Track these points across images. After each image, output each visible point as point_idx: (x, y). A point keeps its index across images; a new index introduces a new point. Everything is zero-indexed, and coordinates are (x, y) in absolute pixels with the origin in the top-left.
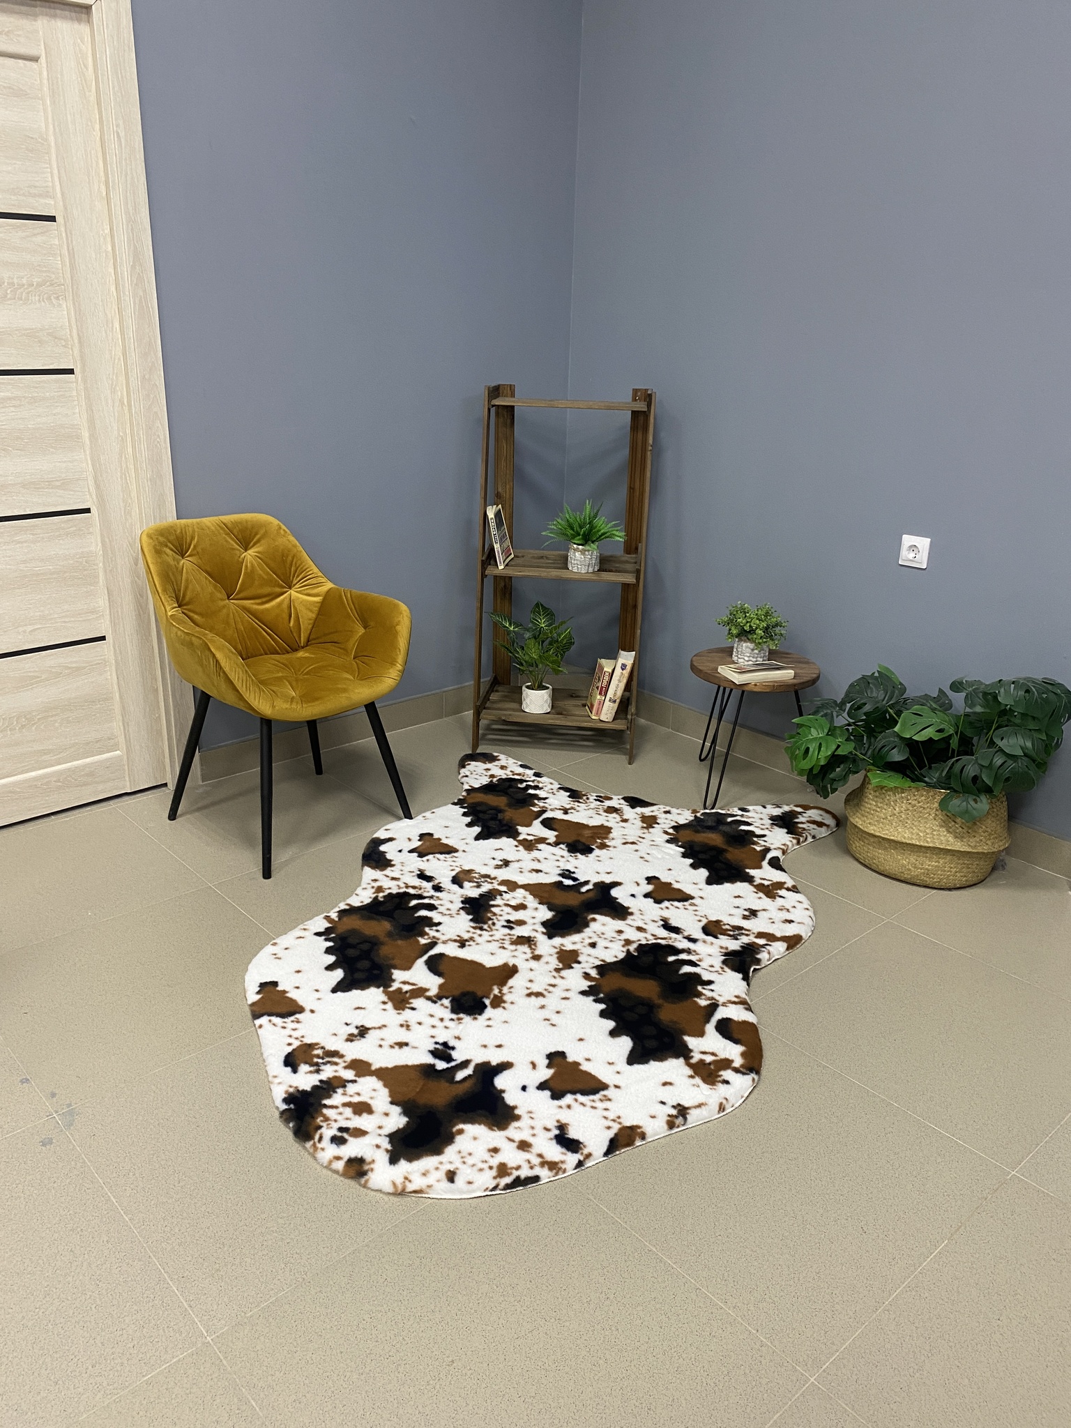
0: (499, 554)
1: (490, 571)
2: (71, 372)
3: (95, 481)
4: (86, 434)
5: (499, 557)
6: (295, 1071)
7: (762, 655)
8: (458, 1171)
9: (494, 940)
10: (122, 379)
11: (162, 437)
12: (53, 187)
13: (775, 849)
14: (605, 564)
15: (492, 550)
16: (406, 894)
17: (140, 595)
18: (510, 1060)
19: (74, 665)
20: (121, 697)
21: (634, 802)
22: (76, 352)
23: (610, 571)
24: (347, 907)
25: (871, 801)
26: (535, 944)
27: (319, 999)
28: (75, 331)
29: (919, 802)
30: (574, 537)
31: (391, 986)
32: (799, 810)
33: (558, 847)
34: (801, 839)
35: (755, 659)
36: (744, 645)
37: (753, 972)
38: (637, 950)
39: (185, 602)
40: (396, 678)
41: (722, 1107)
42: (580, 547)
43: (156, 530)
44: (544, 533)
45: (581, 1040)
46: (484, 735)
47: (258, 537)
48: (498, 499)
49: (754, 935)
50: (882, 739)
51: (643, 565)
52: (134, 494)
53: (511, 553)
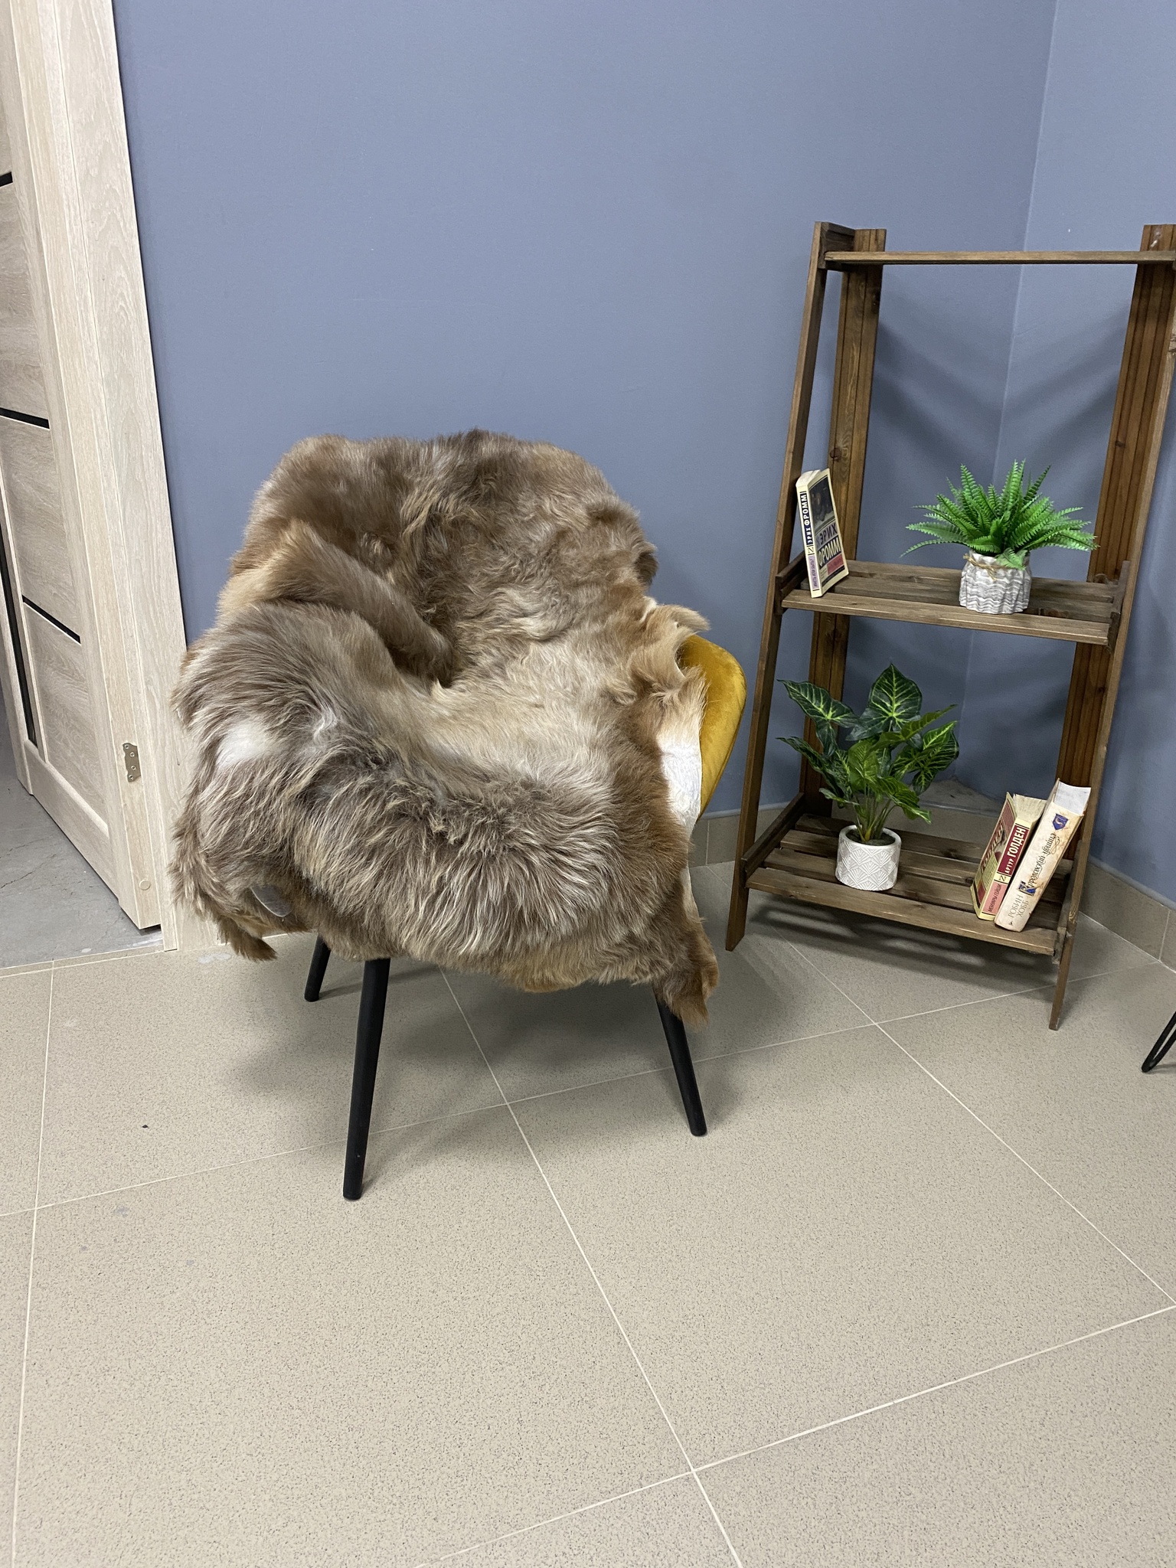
0: (814, 569)
1: (793, 600)
5: (814, 572)
14: (1042, 598)
23: (1053, 614)
30: (973, 536)
42: (989, 559)
44: (912, 527)
48: (835, 461)
51: (1128, 605)
53: (843, 568)
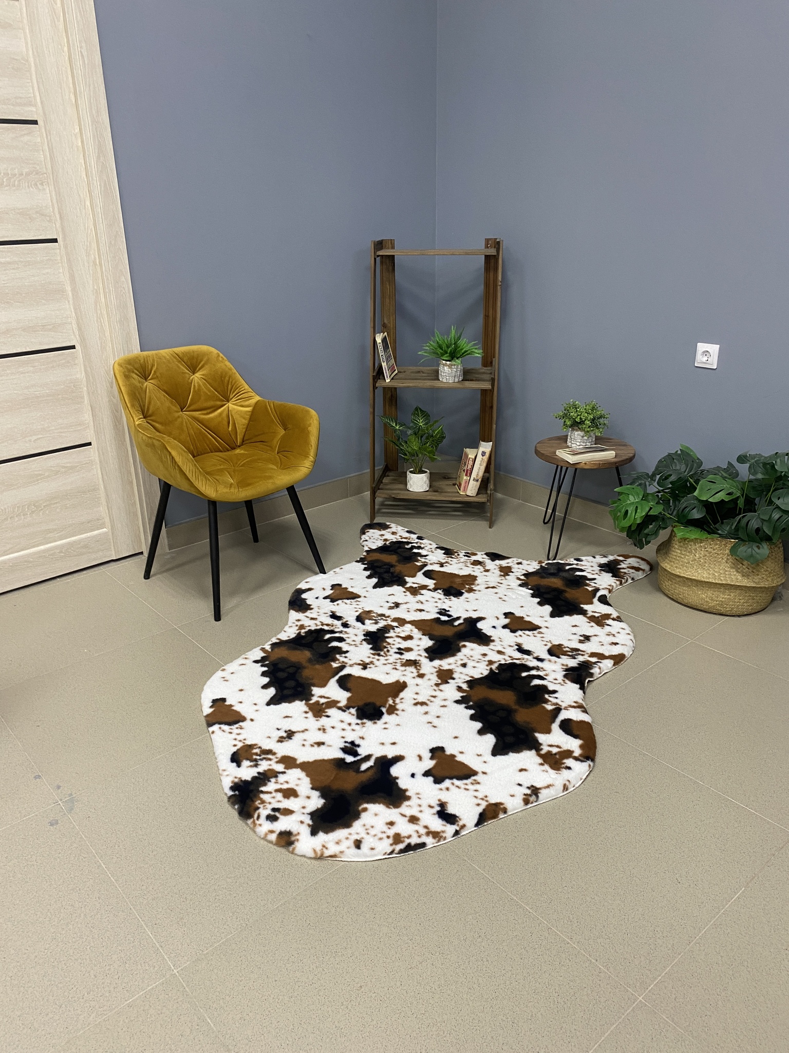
0: (386, 370)
1: (380, 383)
2: (55, 241)
3: (78, 325)
4: (68, 288)
5: (386, 372)
6: (239, 766)
7: (590, 440)
8: (363, 840)
9: (389, 663)
10: (94, 245)
11: (127, 289)
12: (35, 96)
13: (603, 589)
14: (467, 375)
15: (381, 367)
16: (322, 630)
17: (116, 410)
18: (402, 754)
19: (68, 465)
20: (105, 488)
21: (494, 556)
22: (58, 225)
23: (472, 380)
24: (278, 641)
25: (677, 550)
26: (420, 666)
27: (257, 711)
28: (56, 209)
29: (714, 550)
30: (442, 355)
31: (311, 700)
32: (621, 558)
33: (436, 592)
34: (623, 581)
35: (585, 444)
36: (576, 433)
37: (587, 683)
38: (497, 668)
39: (148, 414)
40: (309, 467)
41: (566, 787)
42: (448, 363)
43: (125, 360)
44: (420, 353)
45: (456, 737)
46: (379, 509)
47: (202, 363)
48: (384, 328)
49: (588, 655)
50: (684, 502)
51: (496, 374)
52: (107, 334)
53: (395, 370)
